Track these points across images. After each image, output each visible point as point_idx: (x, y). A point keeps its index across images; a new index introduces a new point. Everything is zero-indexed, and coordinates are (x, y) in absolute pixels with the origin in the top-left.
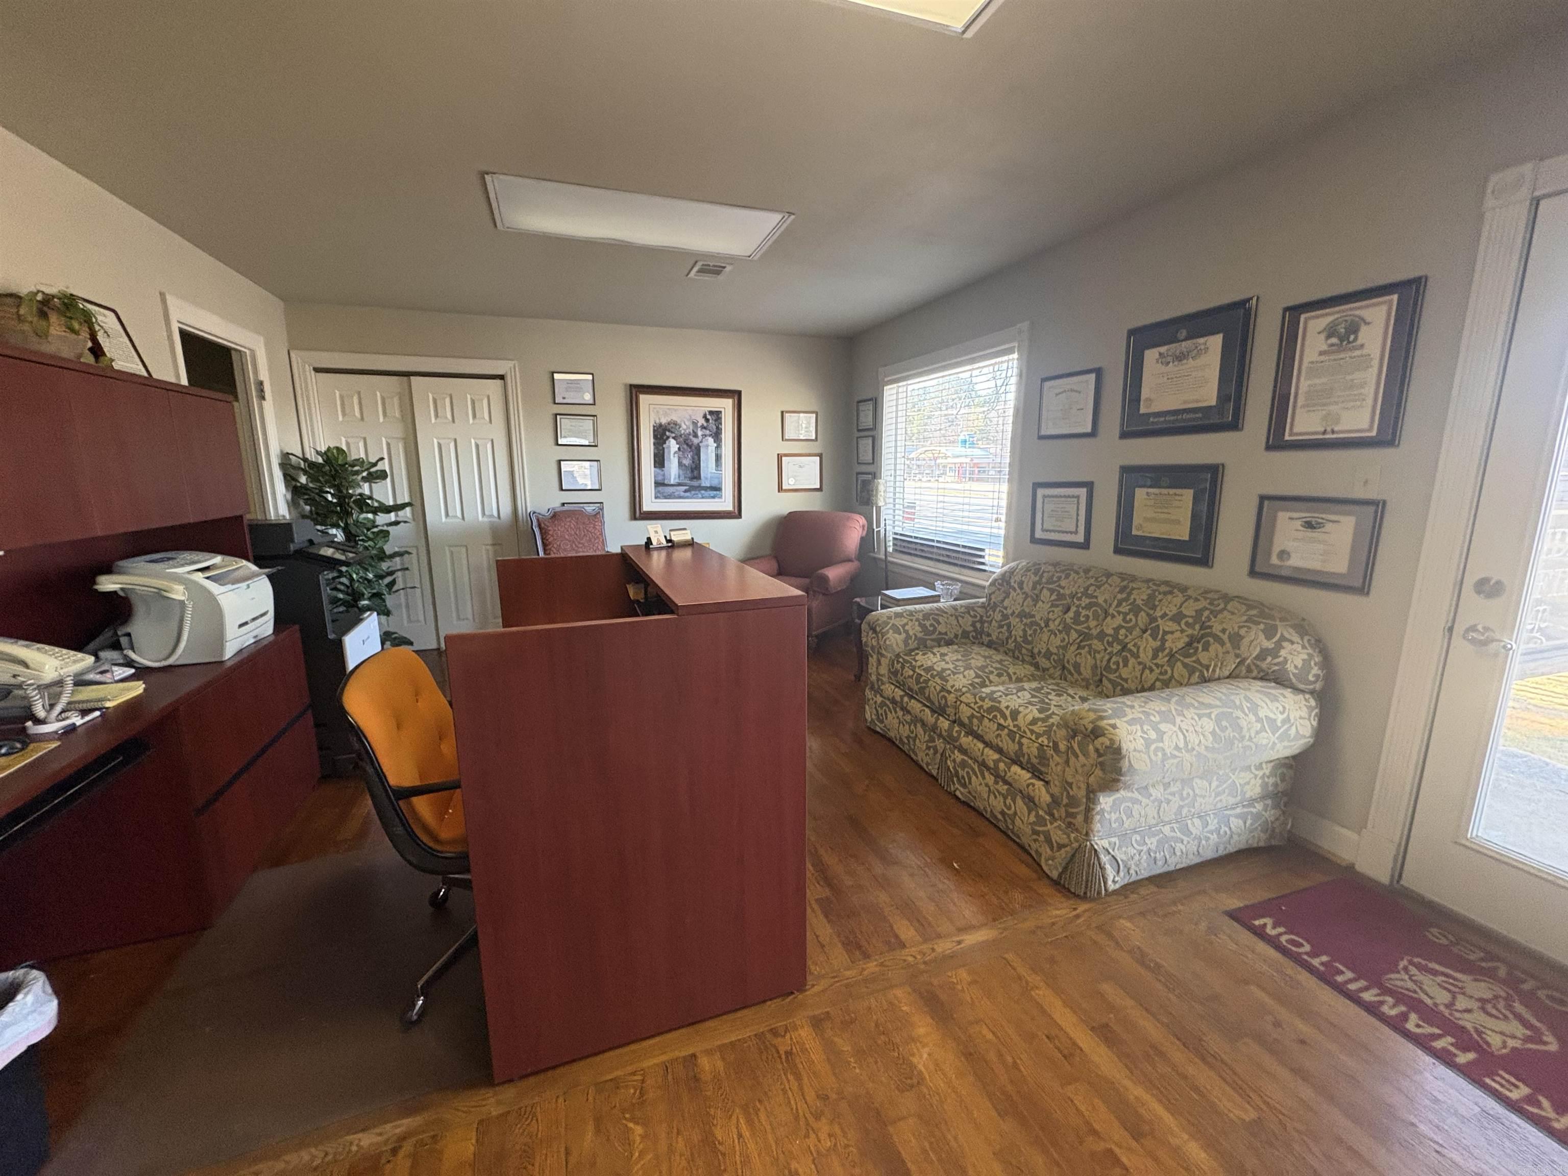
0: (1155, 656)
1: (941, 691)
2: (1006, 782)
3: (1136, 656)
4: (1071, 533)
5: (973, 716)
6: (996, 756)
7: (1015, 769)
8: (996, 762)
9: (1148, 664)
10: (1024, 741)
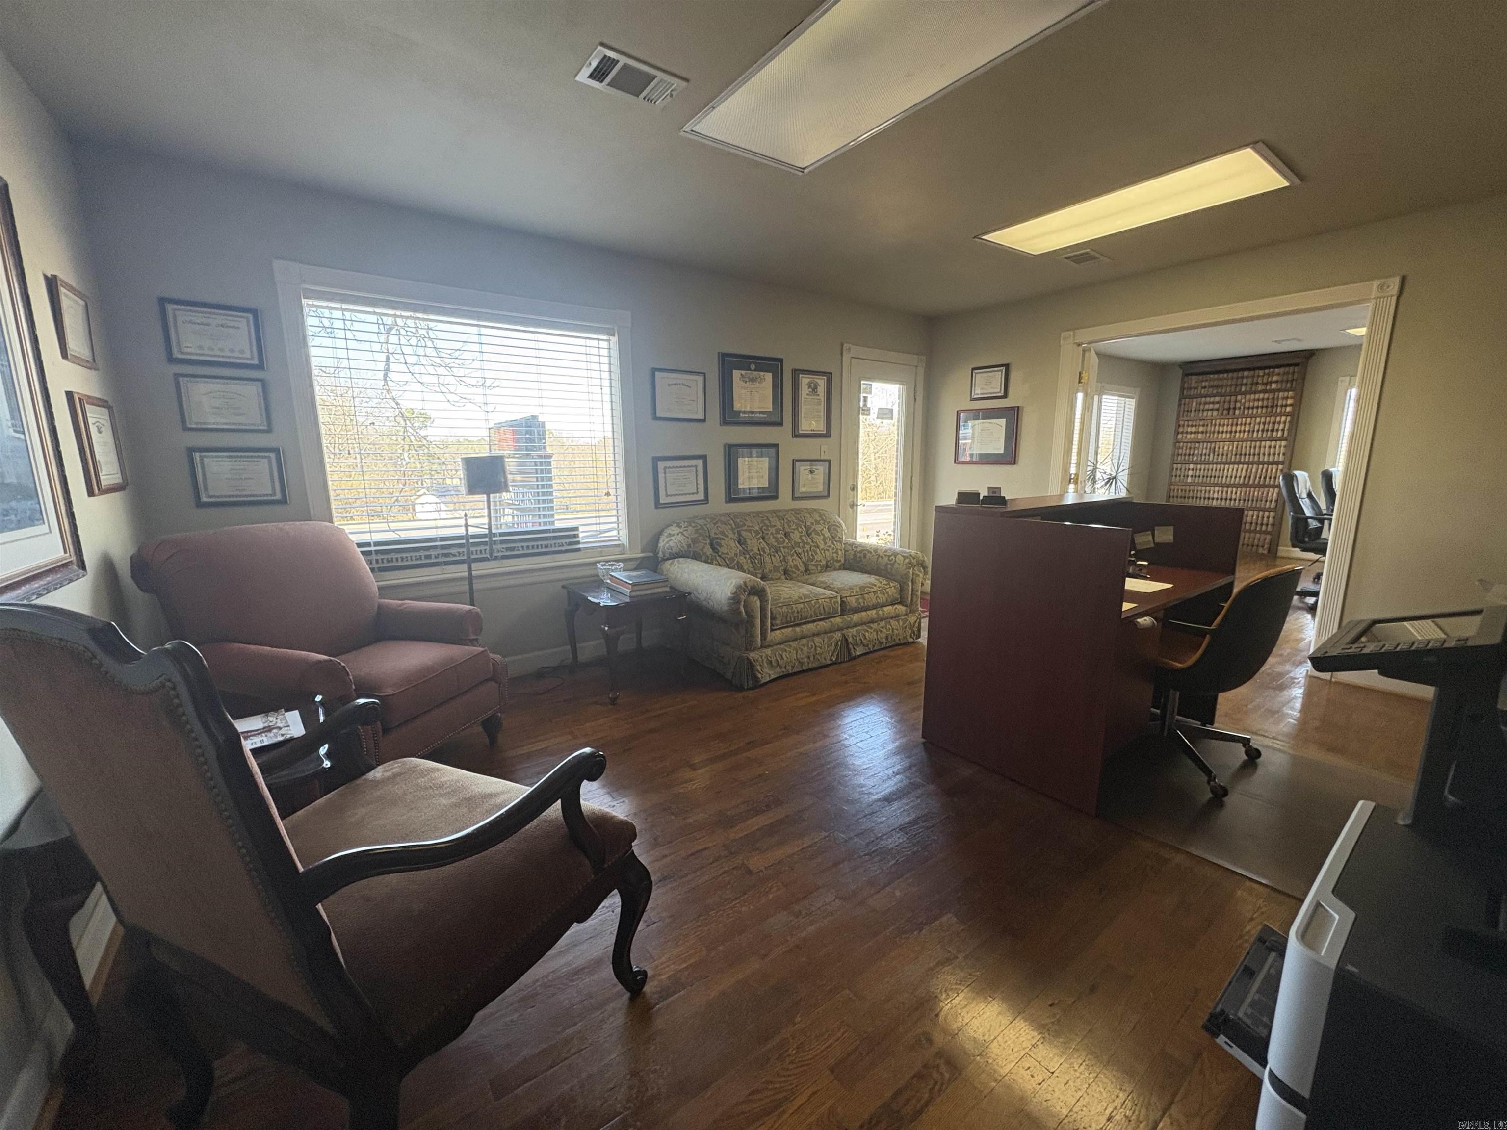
0: (825, 543)
1: (831, 601)
2: (882, 620)
3: (818, 547)
4: (693, 494)
5: (858, 599)
6: (874, 611)
7: (885, 609)
8: (877, 613)
9: (826, 548)
10: (887, 590)
